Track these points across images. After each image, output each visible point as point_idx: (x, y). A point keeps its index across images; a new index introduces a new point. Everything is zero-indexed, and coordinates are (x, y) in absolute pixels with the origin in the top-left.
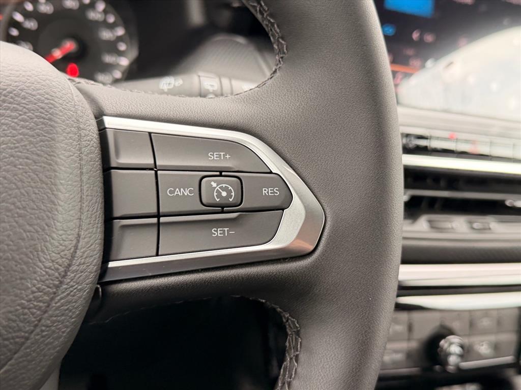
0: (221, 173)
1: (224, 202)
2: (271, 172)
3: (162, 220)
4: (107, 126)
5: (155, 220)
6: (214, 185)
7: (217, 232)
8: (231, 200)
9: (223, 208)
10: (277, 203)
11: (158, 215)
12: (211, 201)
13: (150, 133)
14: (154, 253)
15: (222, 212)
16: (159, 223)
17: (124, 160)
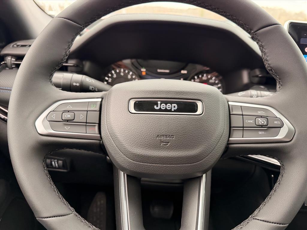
0: (261, 117)
1: (262, 125)
2: (277, 117)
3: (244, 128)
4: (229, 104)
5: (242, 128)
6: (259, 120)
7: (260, 133)
8: (265, 124)
9: (262, 126)
10: (279, 126)
11: (243, 127)
12: (259, 124)
13: (241, 106)
14: (242, 137)
15: (262, 127)
16: (243, 129)
17: (234, 113)
